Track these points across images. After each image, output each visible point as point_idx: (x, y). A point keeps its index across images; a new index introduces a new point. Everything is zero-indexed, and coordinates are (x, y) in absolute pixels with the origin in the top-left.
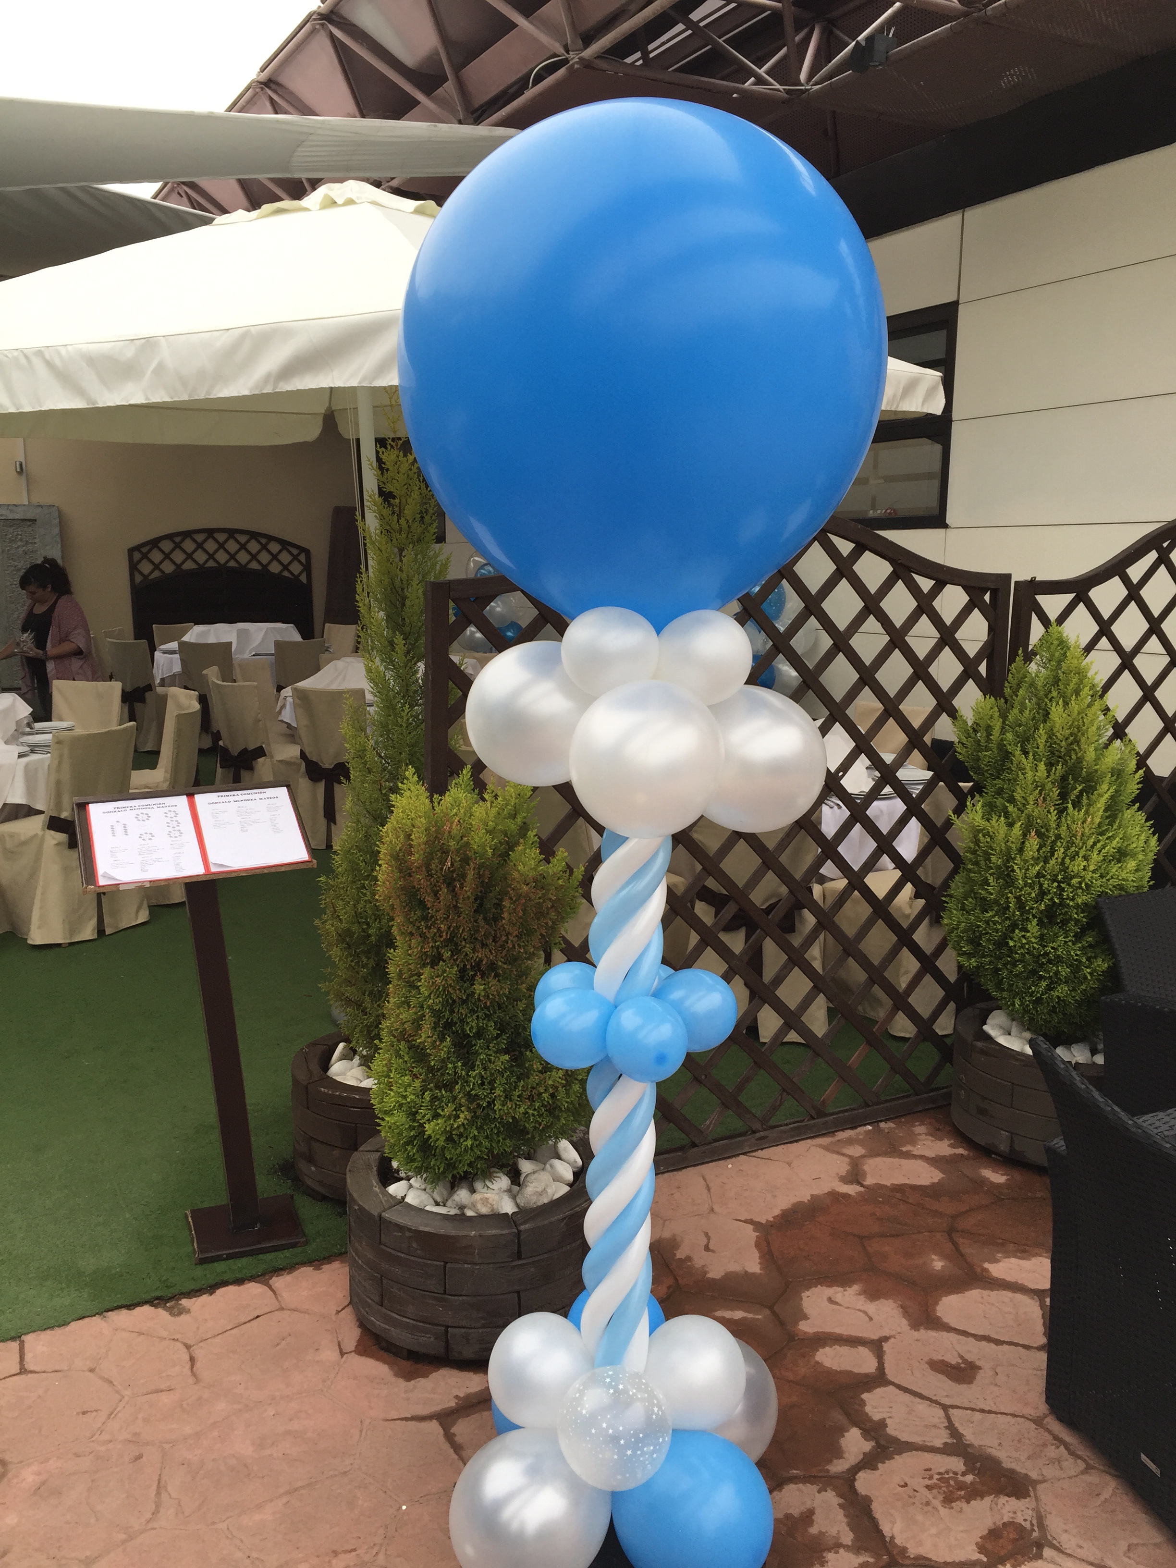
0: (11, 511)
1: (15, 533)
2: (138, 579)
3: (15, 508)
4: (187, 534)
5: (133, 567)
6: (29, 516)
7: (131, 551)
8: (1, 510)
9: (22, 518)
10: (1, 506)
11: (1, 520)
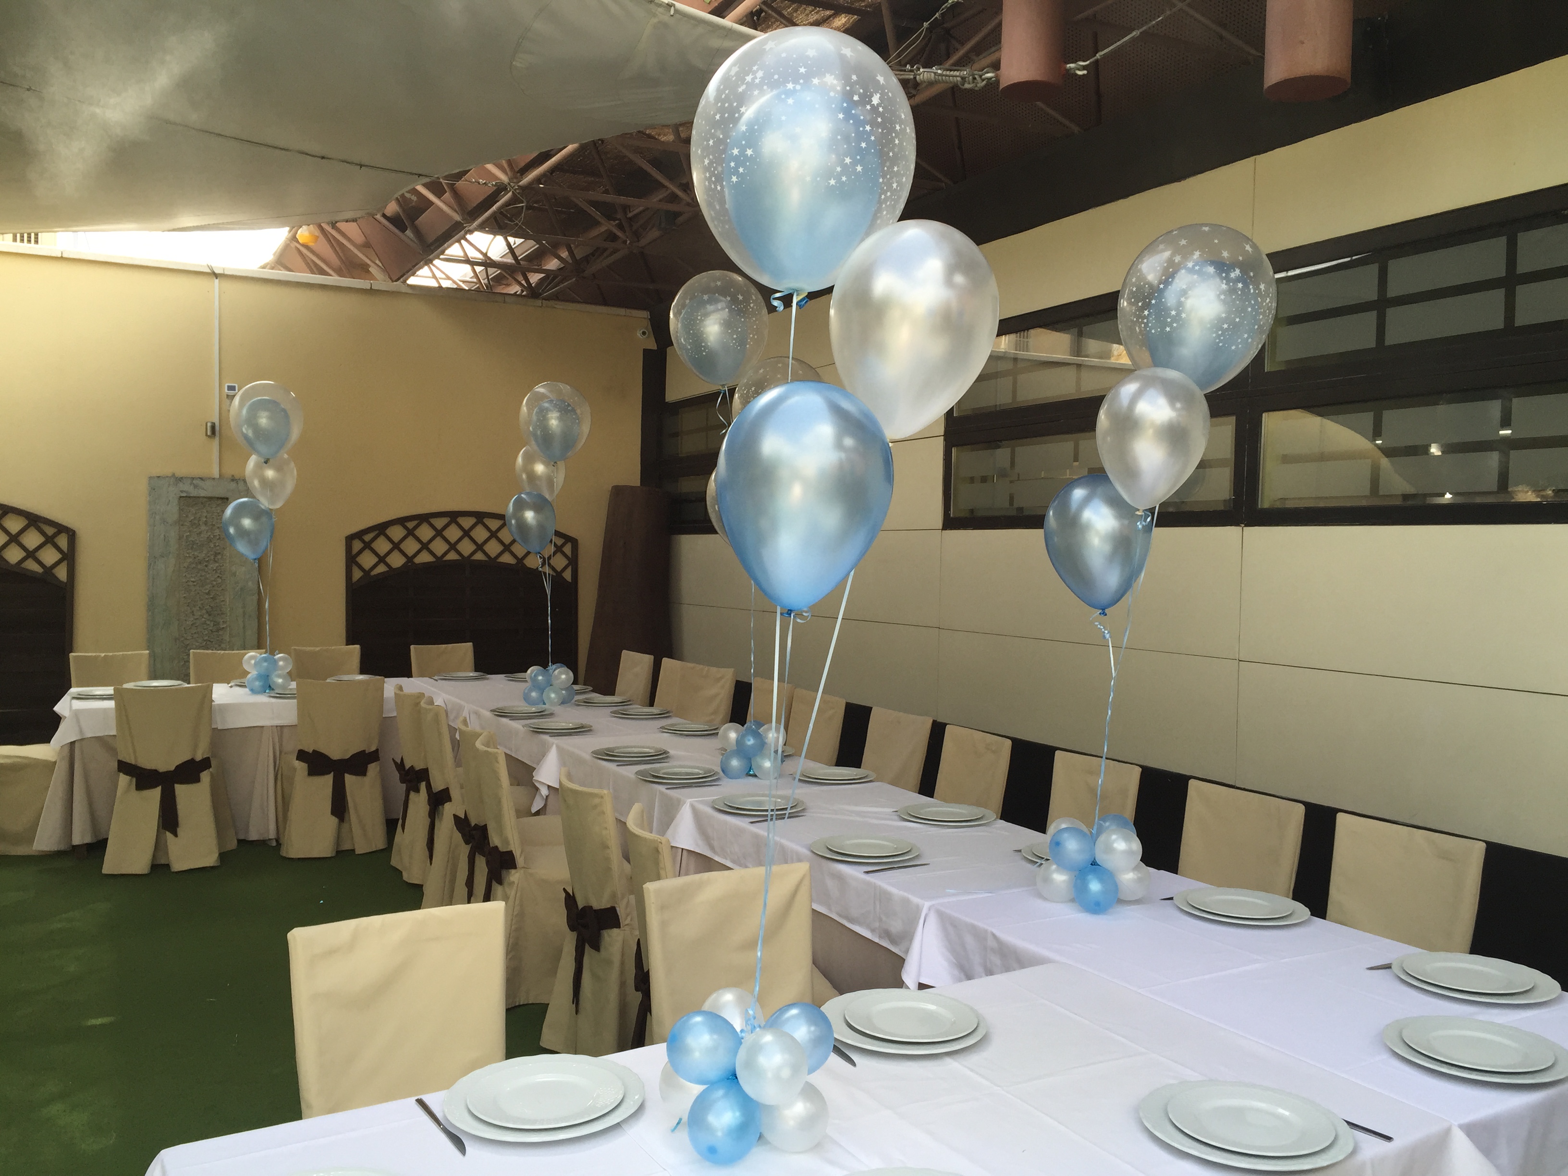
0: (196, 486)
1: (198, 515)
2: (357, 574)
3: (200, 483)
4: (424, 518)
5: (351, 560)
6: (219, 493)
7: (350, 539)
8: (181, 485)
9: (209, 495)
10: (181, 479)
11: (181, 497)
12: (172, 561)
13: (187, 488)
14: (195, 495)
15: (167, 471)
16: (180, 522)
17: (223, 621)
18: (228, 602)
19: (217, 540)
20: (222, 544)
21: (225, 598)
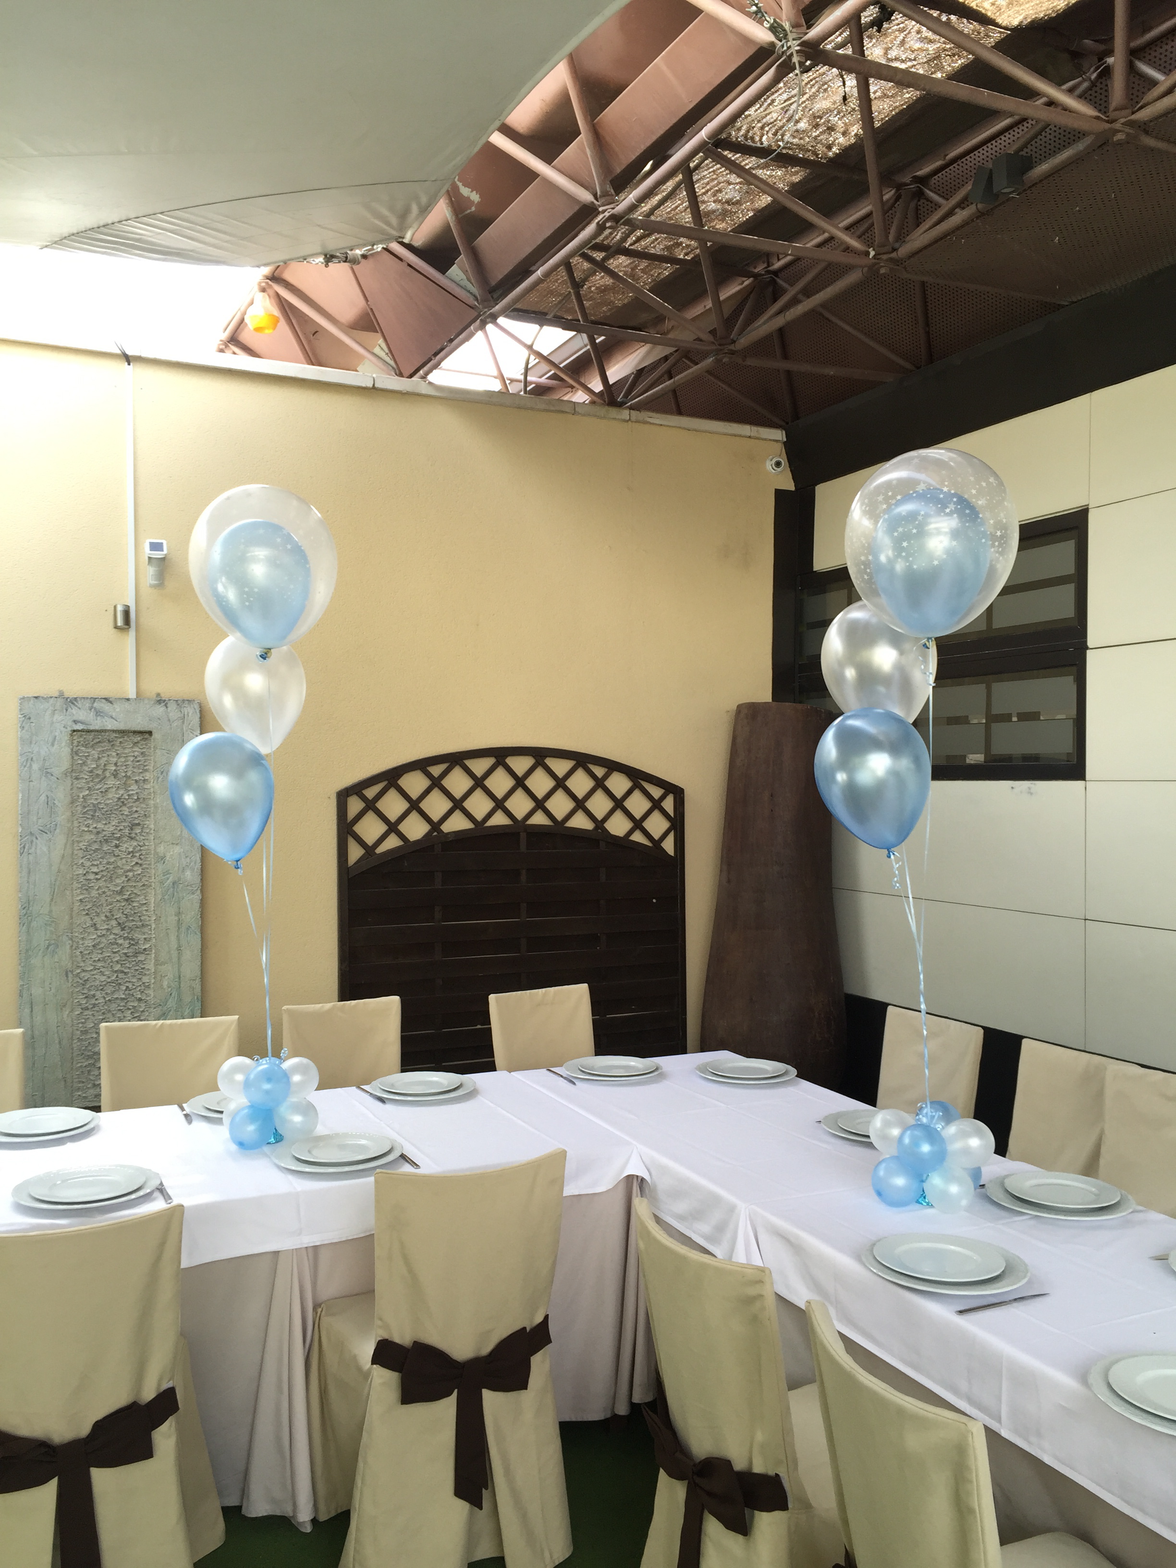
0: (99, 713)
1: (103, 761)
3: (106, 707)
4: (456, 760)
5: (346, 830)
6: (139, 723)
7: (343, 796)
8: (74, 710)
9: (122, 726)
10: (73, 701)
11: (74, 731)
12: (60, 839)
13: (84, 715)
14: (97, 728)
15: (50, 688)
16: (73, 773)
17: (145, 939)
18: (153, 905)
19: (135, 802)
20: (142, 808)
21: (147, 900)
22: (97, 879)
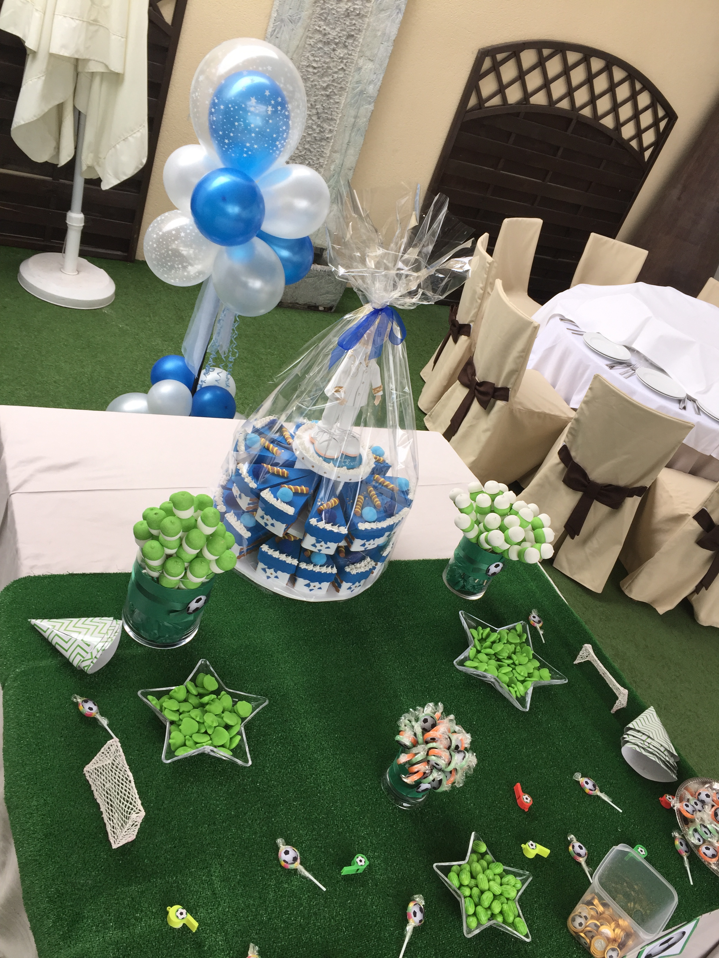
2: (471, 102)
4: (559, 48)
5: (474, 81)
7: (480, 55)
17: (330, 130)
18: (342, 105)
19: (356, 16)
20: (359, 22)
21: (340, 99)
22: (315, 74)
